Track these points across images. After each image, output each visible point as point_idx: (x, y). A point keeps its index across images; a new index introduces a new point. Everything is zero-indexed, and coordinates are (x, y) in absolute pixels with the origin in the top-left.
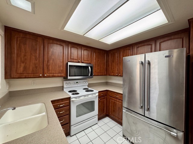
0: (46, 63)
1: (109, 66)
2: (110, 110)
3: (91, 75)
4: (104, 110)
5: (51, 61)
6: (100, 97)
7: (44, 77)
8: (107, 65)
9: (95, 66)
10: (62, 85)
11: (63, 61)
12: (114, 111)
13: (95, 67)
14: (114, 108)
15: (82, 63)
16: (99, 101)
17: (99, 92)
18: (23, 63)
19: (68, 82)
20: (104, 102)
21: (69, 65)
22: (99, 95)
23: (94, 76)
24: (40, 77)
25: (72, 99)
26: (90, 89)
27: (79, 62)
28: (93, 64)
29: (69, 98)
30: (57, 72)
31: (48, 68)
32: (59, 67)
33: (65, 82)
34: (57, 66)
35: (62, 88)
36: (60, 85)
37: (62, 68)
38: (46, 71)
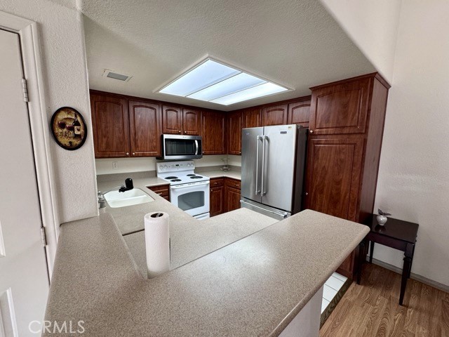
0: (132, 136)
1: (229, 138)
3: (199, 153)
4: (219, 206)
5: (140, 134)
6: (212, 186)
7: (131, 156)
9: (206, 139)
10: (154, 169)
13: (206, 141)
15: (185, 134)
16: (211, 193)
17: (211, 179)
18: (105, 137)
19: (163, 164)
20: (219, 195)
21: (165, 139)
22: (211, 184)
23: (204, 154)
24: (127, 156)
25: (172, 187)
26: (197, 175)
27: (179, 134)
28: (202, 136)
29: (168, 186)
30: (148, 150)
31: (136, 144)
32: (151, 141)
33: (158, 164)
34: (148, 141)
35: (155, 174)
36: (152, 169)
37: (155, 144)
38: (133, 147)
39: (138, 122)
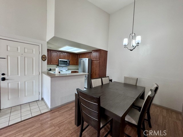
5: (53, 59)
7: (50, 64)
13: (71, 61)
19: (59, 67)
21: (60, 60)
22: (71, 72)
23: (70, 65)
27: (63, 59)
30: (55, 63)
31: (52, 61)
33: (57, 67)
37: (57, 61)
39: (53, 56)
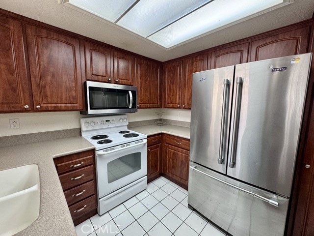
0: (35, 80)
1: (165, 91)
2: (168, 166)
3: (134, 106)
4: (156, 166)
8: (162, 90)
9: (141, 91)
10: (78, 127)
11: (76, 79)
12: (173, 167)
14: (173, 163)
15: (116, 83)
16: (148, 153)
17: (148, 137)
20: (156, 154)
21: (89, 87)
22: (148, 142)
23: (139, 108)
24: (26, 111)
25: (98, 153)
26: (131, 132)
27: (109, 82)
28: (137, 85)
29: (93, 151)
30: (64, 101)
31: (41, 91)
32: (69, 90)
35: (79, 132)
36: (75, 126)
